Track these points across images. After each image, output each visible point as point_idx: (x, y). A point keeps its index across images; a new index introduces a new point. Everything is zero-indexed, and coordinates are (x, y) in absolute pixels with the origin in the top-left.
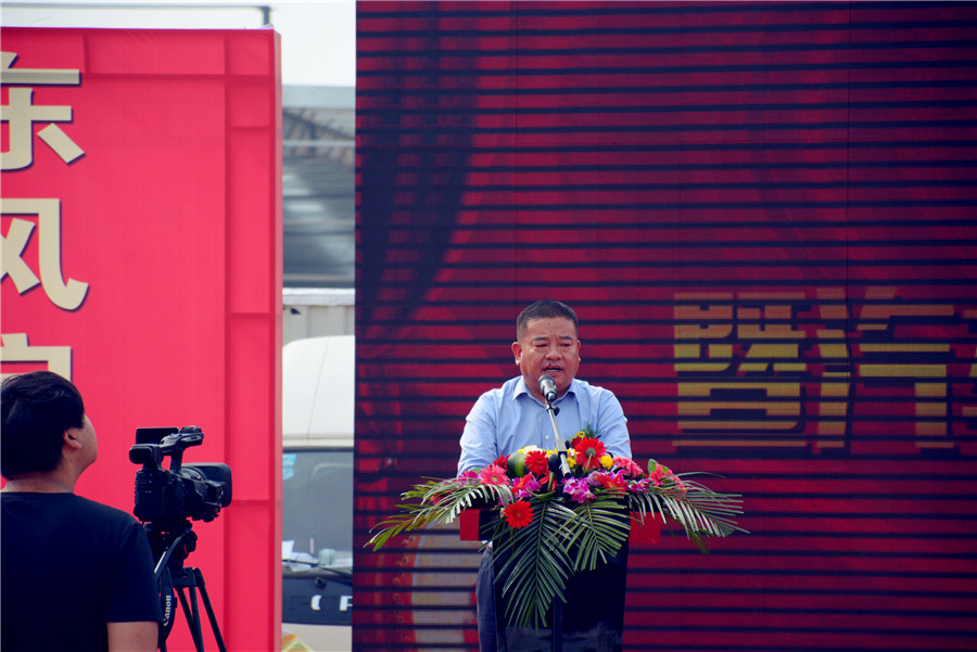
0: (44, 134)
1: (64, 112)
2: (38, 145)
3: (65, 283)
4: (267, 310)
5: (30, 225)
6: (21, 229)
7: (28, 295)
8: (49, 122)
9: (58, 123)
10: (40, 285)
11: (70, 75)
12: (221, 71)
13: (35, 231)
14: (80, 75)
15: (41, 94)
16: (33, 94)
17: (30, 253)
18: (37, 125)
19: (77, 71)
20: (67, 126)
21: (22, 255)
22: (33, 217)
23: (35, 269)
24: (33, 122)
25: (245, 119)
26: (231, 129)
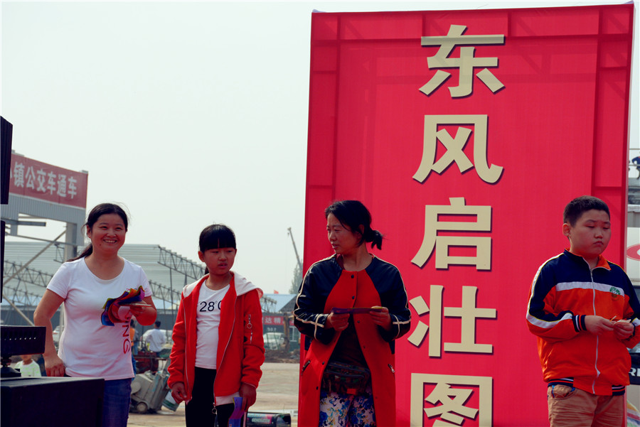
0: (480, 75)
1: (493, 61)
2: (476, 81)
3: (489, 167)
4: (620, 185)
5: (468, 131)
6: (463, 134)
7: (466, 174)
8: (483, 68)
9: (489, 68)
10: (473, 167)
11: (498, 38)
12: (596, 32)
13: (472, 134)
14: (505, 37)
15: (480, 50)
16: (475, 50)
17: (468, 148)
18: (476, 69)
19: (503, 36)
20: (494, 69)
21: (463, 150)
22: (471, 126)
23: (471, 158)
24: (474, 68)
25: (610, 62)
26: (600, 69)
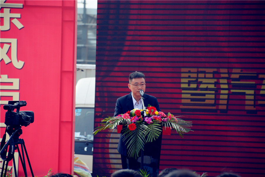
0: (13, 21)
1: (18, 15)
2: (11, 24)
3: (18, 61)
4: (72, 70)
5: (9, 46)
6: (6, 47)
7: (8, 64)
8: (14, 18)
9: (17, 18)
10: (11, 62)
11: (20, 5)
12: (61, 5)
13: (10, 47)
14: (23, 5)
15: (13, 10)
16: (10, 10)
17: (9, 53)
18: (11, 19)
20: (19, 19)
21: (7, 54)
22: (10, 43)
23: (10, 57)
24: (10, 18)
25: (67, 18)
26: (63, 21)
